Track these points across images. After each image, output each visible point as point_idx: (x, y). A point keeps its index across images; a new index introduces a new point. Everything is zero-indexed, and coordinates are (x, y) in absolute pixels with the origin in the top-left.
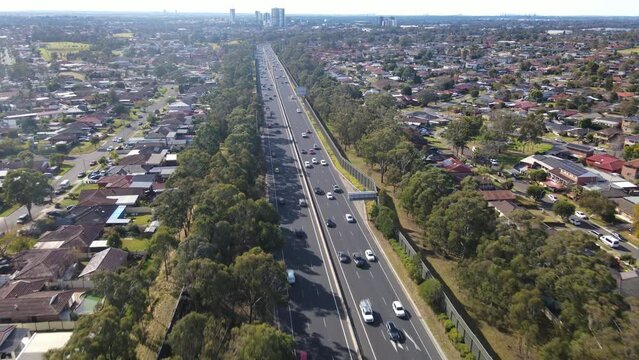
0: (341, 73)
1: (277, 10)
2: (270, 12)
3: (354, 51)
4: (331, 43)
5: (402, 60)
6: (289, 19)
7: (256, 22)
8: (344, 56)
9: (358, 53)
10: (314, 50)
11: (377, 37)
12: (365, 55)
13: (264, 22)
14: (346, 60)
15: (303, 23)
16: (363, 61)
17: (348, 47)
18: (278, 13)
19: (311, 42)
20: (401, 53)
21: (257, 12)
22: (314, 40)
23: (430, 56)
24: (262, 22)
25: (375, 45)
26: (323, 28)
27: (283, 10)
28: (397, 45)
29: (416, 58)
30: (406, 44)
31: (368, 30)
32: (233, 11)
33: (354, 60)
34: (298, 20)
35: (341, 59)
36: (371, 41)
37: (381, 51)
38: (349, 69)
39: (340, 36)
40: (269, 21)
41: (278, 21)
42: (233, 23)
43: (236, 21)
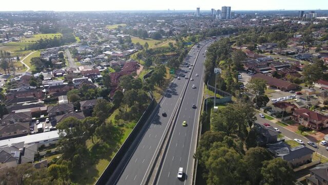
1: (226, 7)
2: (221, 9)
6: (233, 13)
13: (217, 16)
15: (243, 17)
18: (226, 10)
21: (212, 9)
24: (215, 15)
27: (230, 8)
34: (239, 14)
40: (220, 15)
41: (226, 16)
42: (197, 16)
43: (201, 15)
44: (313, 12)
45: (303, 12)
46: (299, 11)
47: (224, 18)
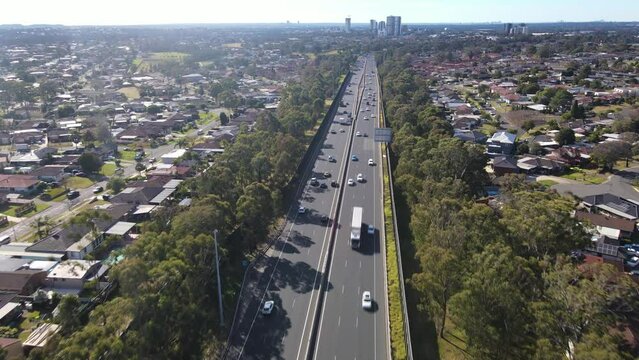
0: (455, 96)
1: (393, 18)
2: (385, 20)
3: (475, 65)
4: (447, 53)
5: (544, 77)
6: (405, 27)
7: (372, 29)
8: (462, 70)
9: (481, 66)
10: (424, 62)
11: (505, 47)
12: (491, 69)
13: (379, 31)
14: (465, 76)
15: (419, 32)
16: (487, 78)
17: (468, 58)
18: (394, 21)
19: (423, 53)
20: (542, 67)
21: (372, 21)
22: (426, 50)
23: (588, 72)
24: (377, 31)
25: (504, 56)
26: (442, 37)
27: (400, 18)
28: (534, 57)
29: (564, 74)
30: (547, 55)
31: (494, 38)
32: (348, 20)
33: (475, 77)
34: (415, 29)
35: (458, 75)
36: (499, 50)
37: (512, 64)
38: (468, 89)
39: (460, 46)
40: (384, 30)
41: (394, 31)
42: (348, 32)
43: (352, 30)
44: (523, 25)
45: (510, 25)
46: (505, 25)
47: (391, 34)
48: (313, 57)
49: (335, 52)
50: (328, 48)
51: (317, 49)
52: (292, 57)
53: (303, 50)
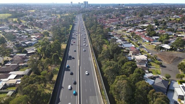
2: (83, 3)
6: (89, 5)
7: (78, 6)
13: (81, 6)
15: (94, 6)
18: (86, 3)
21: (79, 3)
26: (101, 8)
27: (87, 2)
32: (72, 2)
34: (92, 5)
40: (83, 6)
41: (86, 6)
42: (72, 6)
44: (123, 4)
45: (119, 4)
47: (85, 7)
48: (59, 16)
49: (67, 14)
50: (65, 12)
51: (61, 13)
52: (51, 16)
53: (56, 13)
